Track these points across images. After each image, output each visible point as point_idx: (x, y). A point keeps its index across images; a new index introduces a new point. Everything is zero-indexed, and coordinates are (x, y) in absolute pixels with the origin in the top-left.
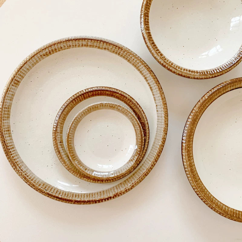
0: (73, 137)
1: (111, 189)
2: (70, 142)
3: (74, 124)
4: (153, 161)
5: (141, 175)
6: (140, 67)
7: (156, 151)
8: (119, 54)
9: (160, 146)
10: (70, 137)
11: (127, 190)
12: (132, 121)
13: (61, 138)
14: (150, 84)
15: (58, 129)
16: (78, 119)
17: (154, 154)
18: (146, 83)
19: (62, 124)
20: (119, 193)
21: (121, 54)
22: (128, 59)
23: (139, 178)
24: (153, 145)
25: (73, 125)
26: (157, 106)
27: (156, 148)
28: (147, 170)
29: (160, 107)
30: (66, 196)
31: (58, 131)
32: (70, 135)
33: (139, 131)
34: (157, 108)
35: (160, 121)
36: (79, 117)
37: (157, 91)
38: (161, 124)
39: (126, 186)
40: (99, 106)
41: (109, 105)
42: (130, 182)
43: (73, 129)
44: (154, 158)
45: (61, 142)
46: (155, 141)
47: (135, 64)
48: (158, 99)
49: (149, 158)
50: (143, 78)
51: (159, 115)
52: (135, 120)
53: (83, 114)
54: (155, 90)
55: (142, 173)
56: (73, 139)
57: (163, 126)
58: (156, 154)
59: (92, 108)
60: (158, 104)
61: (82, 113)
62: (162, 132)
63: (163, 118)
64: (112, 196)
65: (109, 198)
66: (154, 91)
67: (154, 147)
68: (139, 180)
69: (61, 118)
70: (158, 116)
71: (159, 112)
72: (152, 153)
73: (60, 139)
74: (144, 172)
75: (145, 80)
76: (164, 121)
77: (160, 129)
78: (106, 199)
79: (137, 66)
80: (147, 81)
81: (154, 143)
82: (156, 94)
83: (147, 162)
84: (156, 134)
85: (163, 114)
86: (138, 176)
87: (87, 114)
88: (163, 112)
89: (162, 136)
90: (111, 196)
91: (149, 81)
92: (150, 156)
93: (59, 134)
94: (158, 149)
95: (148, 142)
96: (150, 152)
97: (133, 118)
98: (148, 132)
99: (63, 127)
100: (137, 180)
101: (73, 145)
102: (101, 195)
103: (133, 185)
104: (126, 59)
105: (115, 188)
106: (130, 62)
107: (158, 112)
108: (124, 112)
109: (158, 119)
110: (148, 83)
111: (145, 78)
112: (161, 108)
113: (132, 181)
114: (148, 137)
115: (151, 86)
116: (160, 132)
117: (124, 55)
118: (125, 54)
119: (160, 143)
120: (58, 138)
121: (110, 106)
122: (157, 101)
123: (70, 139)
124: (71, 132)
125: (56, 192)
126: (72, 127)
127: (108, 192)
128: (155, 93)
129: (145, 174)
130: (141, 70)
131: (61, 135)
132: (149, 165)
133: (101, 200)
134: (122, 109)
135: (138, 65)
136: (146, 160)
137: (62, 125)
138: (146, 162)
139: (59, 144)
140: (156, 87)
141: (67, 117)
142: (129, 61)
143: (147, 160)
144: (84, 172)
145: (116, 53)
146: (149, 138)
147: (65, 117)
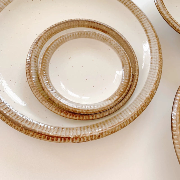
0: (53, 54)
1: (73, 129)
2: (46, 56)
3: (59, 41)
4: (134, 112)
5: (115, 124)
6: (143, 20)
7: (141, 103)
8: (125, 4)
9: (147, 98)
10: (48, 52)
11: (92, 135)
12: (123, 60)
13: (38, 52)
14: (150, 36)
15: (39, 42)
16: (64, 38)
17: (138, 106)
18: (145, 35)
19: (45, 40)
20: (81, 136)
21: (127, 4)
22: (133, 10)
23: (112, 126)
24: (139, 96)
25: (57, 41)
26: (152, 58)
27: (142, 100)
28: (124, 120)
29: (155, 60)
30: (16, 117)
31: (38, 44)
32: (49, 49)
33: (128, 71)
34: (151, 61)
35: (152, 73)
36: (66, 37)
37: (155, 44)
38: (153, 76)
39: (93, 130)
40: (91, 34)
41: (102, 36)
42: (100, 127)
43: (55, 45)
44: (136, 109)
45: (36, 56)
46: (142, 92)
47: (138, 16)
48: (155, 51)
49: (130, 108)
50: (143, 30)
51: (153, 67)
52: (126, 59)
53: (72, 35)
54: (154, 43)
55: (118, 122)
56: (51, 55)
57: (155, 79)
58: (140, 106)
59: (83, 33)
60: (153, 57)
61: (71, 33)
62: (152, 85)
63: (157, 71)
64: (72, 137)
65: (67, 139)
66: (152, 43)
67: (139, 98)
68: (111, 128)
69: (47, 34)
70: (151, 69)
71: (153, 65)
72: (135, 104)
73: (36, 53)
74: (120, 121)
75: (144, 33)
76: (157, 73)
77: (151, 81)
78: (63, 139)
79: (140, 18)
80: (147, 33)
81: (140, 94)
82: (154, 47)
83: (127, 112)
84: (145, 85)
85: (158, 67)
86: (112, 124)
87: (76, 38)
88: (158, 65)
89: (151, 88)
90: (70, 136)
91: (149, 34)
92: (132, 106)
93: (38, 48)
94: (143, 101)
95: (134, 90)
96: (133, 103)
97: (124, 57)
98: (136, 78)
99: (45, 43)
100: (109, 128)
101: (49, 61)
102: (58, 131)
103: (102, 132)
104: (131, 10)
105: (79, 129)
106: (134, 14)
107: (151, 64)
108: (116, 48)
109: (150, 71)
110: (148, 36)
111: (146, 31)
112: (157, 61)
113: (102, 127)
114: (135, 83)
115: (150, 39)
116: (150, 84)
117: (129, 6)
118: (131, 5)
119: (148, 95)
120: (35, 51)
121: (103, 38)
122: (153, 54)
123: (47, 54)
124: (51, 47)
125: (5, 109)
126: (55, 43)
127: (68, 131)
128: (152, 46)
129: (121, 124)
130: (143, 22)
131: (40, 50)
132: (128, 115)
133: (56, 137)
134: (115, 44)
135: (142, 17)
136: (125, 110)
137: (45, 42)
138: (125, 112)
139: (33, 57)
140: (155, 40)
141: (53, 36)
142: (133, 12)
143: (127, 110)
144: (49, 92)
145: (123, 2)
146: (136, 85)
147: (51, 35)
